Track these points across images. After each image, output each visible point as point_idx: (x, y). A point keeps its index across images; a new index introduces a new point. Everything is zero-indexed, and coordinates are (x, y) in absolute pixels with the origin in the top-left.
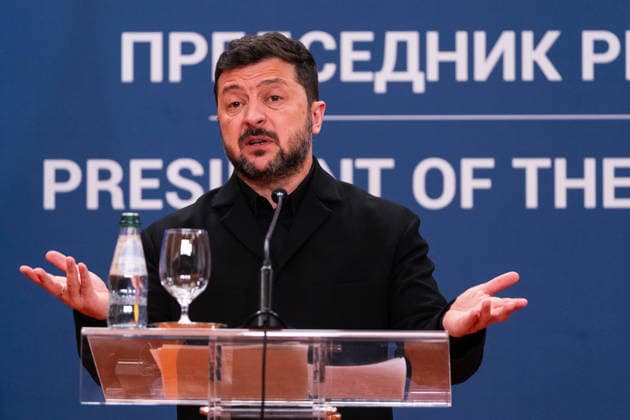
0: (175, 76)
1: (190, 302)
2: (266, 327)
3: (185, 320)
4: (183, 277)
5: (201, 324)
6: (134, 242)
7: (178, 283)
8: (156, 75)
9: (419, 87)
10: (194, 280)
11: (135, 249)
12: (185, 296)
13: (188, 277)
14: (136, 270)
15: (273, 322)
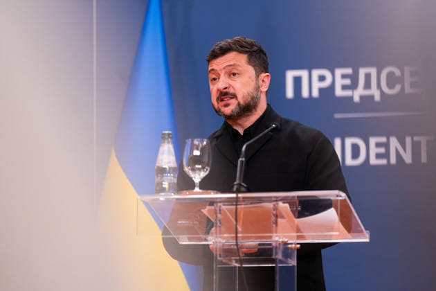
0: (315, 94)
1: (200, 180)
2: (238, 191)
3: (197, 189)
4: (197, 166)
6: (169, 147)
7: (193, 170)
8: (305, 94)
10: (203, 168)
11: (169, 151)
13: (200, 166)
14: (169, 162)
15: (243, 189)
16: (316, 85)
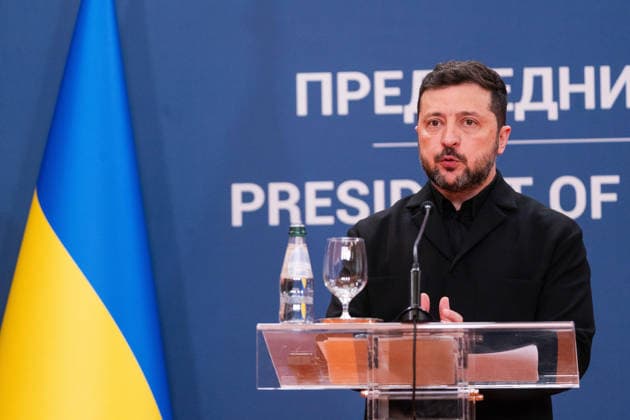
0: (343, 110)
2: (416, 321)
3: (346, 315)
5: (360, 319)
6: (301, 249)
8: (327, 110)
9: (553, 116)
12: (346, 295)
14: (303, 273)
16: (345, 96)
